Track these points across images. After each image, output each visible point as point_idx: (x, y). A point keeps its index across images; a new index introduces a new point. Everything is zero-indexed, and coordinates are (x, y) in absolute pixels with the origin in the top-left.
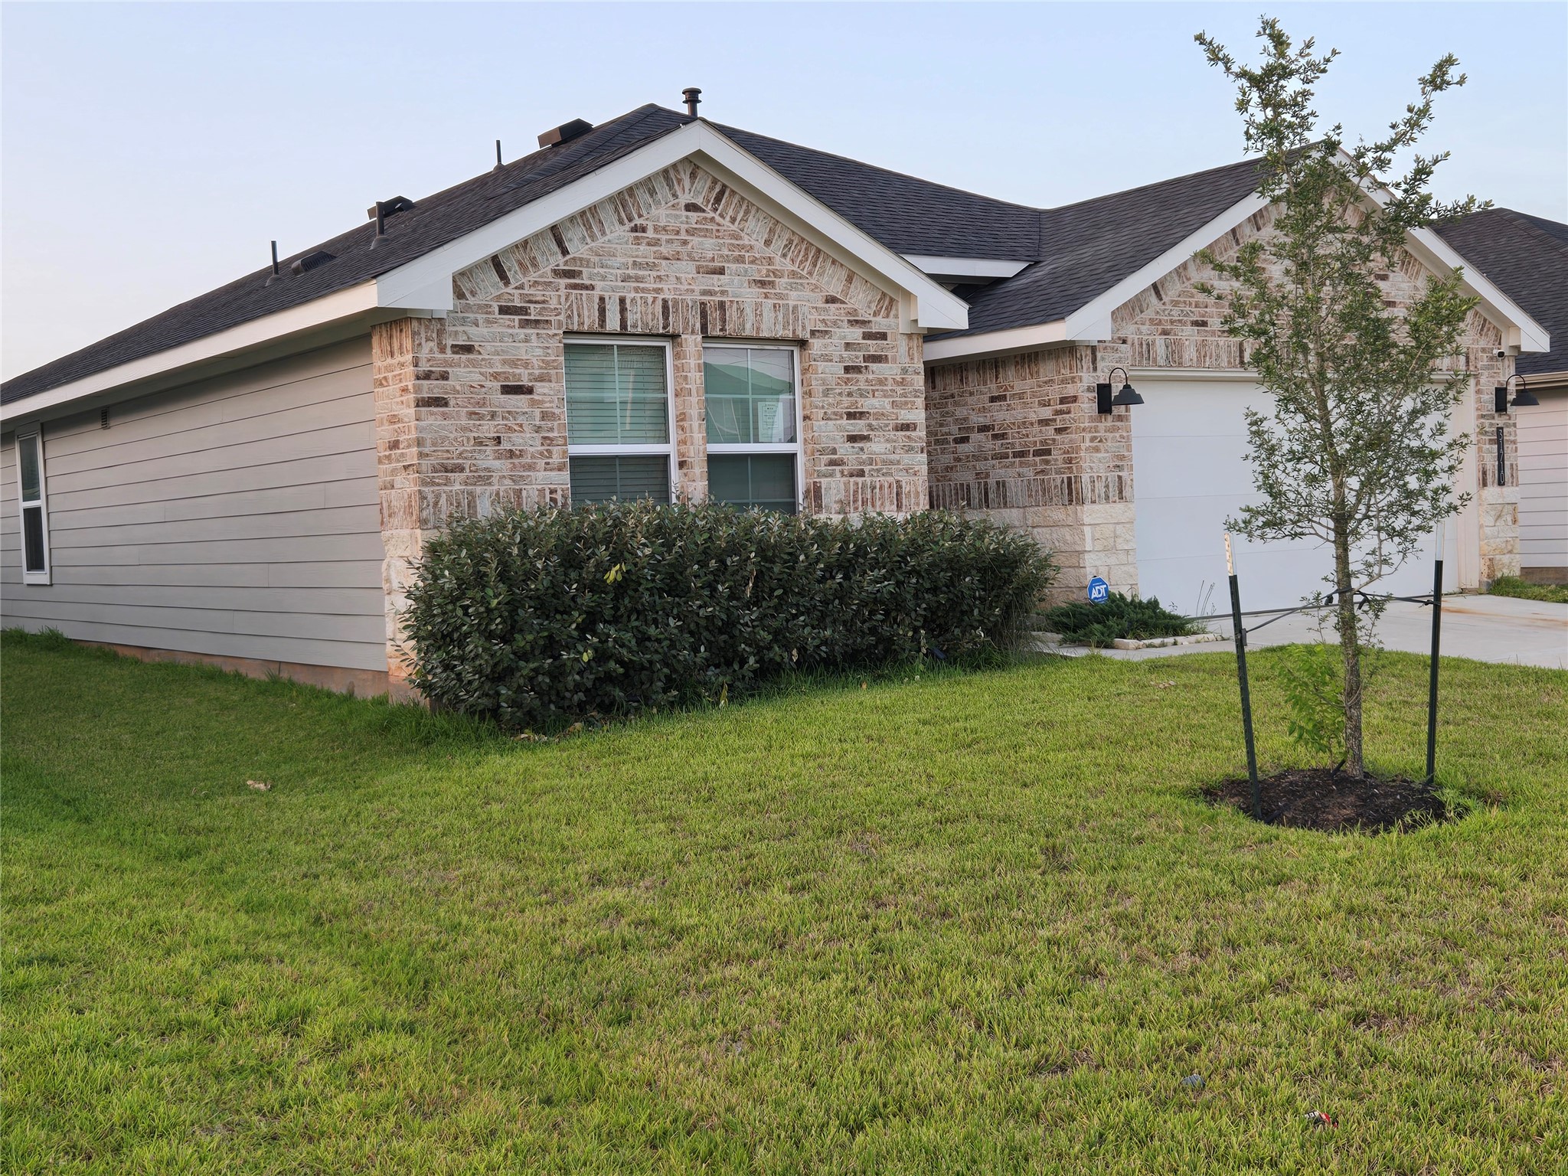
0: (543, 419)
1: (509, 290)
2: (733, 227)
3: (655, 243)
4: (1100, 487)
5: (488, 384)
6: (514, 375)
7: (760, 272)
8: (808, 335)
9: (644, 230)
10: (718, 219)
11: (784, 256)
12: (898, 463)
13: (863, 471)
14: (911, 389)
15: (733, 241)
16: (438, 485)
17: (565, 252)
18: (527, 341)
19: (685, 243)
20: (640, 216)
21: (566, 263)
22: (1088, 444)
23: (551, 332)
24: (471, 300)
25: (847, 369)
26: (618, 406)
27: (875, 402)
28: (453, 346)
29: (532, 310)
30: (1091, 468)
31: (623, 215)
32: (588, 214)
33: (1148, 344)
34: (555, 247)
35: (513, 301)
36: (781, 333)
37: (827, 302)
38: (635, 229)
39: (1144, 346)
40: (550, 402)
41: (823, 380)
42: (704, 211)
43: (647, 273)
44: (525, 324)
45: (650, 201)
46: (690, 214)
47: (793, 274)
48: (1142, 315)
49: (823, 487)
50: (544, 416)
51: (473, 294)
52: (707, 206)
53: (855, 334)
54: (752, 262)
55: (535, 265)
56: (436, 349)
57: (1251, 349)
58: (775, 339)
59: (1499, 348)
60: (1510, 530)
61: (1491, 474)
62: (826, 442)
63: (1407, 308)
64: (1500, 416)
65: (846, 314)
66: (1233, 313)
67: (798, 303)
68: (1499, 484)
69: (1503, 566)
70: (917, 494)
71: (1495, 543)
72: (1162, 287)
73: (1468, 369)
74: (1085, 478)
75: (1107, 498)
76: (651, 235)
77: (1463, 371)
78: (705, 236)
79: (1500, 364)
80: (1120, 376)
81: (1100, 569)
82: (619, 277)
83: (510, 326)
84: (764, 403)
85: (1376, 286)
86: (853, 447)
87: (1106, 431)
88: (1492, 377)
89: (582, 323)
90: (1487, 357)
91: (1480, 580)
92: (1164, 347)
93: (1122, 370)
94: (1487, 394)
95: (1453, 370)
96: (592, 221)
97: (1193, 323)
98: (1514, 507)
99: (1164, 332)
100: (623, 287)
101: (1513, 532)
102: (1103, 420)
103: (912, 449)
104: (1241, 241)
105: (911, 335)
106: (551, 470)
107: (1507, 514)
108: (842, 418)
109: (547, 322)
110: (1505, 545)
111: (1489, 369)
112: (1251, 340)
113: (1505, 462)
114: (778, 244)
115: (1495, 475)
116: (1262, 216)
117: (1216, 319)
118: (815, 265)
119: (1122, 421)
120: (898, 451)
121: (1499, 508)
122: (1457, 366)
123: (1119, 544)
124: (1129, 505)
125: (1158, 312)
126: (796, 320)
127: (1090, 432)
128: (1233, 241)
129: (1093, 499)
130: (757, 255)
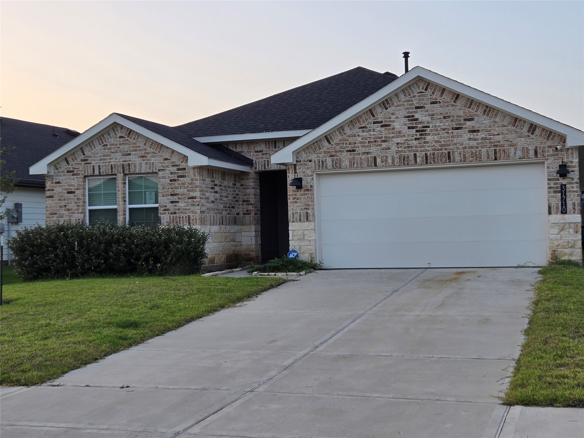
1: (69, 166)
2: (134, 141)
3: (110, 149)
4: (297, 216)
5: (64, 191)
6: (70, 188)
7: (142, 153)
8: (157, 171)
9: (107, 145)
10: (129, 139)
11: (150, 148)
12: (189, 209)
13: (176, 212)
14: (195, 185)
15: (134, 145)
16: (50, 218)
17: (84, 154)
18: (74, 179)
19: (119, 148)
20: (106, 142)
21: (84, 158)
22: (291, 200)
23: (80, 177)
24: (60, 170)
25: (171, 180)
26: (102, 195)
27: (181, 190)
28: (55, 182)
29: (75, 171)
30: (293, 209)
32: (91, 143)
33: (323, 161)
34: (81, 153)
35: (70, 169)
36: (148, 171)
37: (164, 160)
38: (104, 146)
39: (321, 162)
40: (80, 195)
41: (162, 184)
42: (125, 138)
43: (107, 157)
44: (73, 175)
45: (109, 137)
46: (120, 139)
47: (153, 153)
48: (320, 151)
49: (162, 217)
50: (78, 199)
51: (60, 168)
52: (126, 136)
53: (174, 169)
54: (140, 151)
55: (76, 159)
56: (51, 183)
57: (382, 159)
58: (147, 173)
59: (563, 145)
60: (572, 237)
61: (555, 208)
62: (163, 204)
63: (488, 132)
64: (564, 179)
65: (171, 163)
66: (370, 145)
67: (154, 161)
68: (562, 213)
69: (565, 254)
70: (196, 220)
71: (558, 242)
72: (331, 139)
73: (537, 157)
74: (290, 213)
75: (300, 220)
76: (109, 146)
77: (533, 158)
78: (125, 145)
79: (564, 153)
80: (308, 174)
81: (296, 247)
82: (99, 160)
83: (69, 176)
84: (148, 192)
85: (465, 124)
86: (172, 205)
87: (300, 195)
88: (556, 160)
89: (88, 173)
90: (553, 150)
91: (549, 261)
92: (331, 162)
93: (309, 172)
94: (553, 168)
95: (525, 158)
96: (92, 145)
97: (347, 151)
98: (576, 224)
99: (331, 156)
100: (100, 162)
101: (575, 237)
102: (299, 191)
103: (194, 205)
104: (376, 115)
105: (194, 168)
106: (79, 214)
107: (570, 228)
108: (169, 196)
109: (79, 174)
110: (566, 244)
111: (554, 156)
112: (381, 155)
113: (567, 202)
114: (148, 144)
115: (558, 208)
116: (388, 103)
117: (360, 148)
118: (161, 149)
119: (309, 191)
120: (189, 206)
121: (562, 225)
122: (527, 156)
123: (307, 238)
124: (311, 223)
125: (328, 149)
126: (153, 166)
127: (292, 196)
128: (371, 115)
129: (293, 220)
130: (141, 148)
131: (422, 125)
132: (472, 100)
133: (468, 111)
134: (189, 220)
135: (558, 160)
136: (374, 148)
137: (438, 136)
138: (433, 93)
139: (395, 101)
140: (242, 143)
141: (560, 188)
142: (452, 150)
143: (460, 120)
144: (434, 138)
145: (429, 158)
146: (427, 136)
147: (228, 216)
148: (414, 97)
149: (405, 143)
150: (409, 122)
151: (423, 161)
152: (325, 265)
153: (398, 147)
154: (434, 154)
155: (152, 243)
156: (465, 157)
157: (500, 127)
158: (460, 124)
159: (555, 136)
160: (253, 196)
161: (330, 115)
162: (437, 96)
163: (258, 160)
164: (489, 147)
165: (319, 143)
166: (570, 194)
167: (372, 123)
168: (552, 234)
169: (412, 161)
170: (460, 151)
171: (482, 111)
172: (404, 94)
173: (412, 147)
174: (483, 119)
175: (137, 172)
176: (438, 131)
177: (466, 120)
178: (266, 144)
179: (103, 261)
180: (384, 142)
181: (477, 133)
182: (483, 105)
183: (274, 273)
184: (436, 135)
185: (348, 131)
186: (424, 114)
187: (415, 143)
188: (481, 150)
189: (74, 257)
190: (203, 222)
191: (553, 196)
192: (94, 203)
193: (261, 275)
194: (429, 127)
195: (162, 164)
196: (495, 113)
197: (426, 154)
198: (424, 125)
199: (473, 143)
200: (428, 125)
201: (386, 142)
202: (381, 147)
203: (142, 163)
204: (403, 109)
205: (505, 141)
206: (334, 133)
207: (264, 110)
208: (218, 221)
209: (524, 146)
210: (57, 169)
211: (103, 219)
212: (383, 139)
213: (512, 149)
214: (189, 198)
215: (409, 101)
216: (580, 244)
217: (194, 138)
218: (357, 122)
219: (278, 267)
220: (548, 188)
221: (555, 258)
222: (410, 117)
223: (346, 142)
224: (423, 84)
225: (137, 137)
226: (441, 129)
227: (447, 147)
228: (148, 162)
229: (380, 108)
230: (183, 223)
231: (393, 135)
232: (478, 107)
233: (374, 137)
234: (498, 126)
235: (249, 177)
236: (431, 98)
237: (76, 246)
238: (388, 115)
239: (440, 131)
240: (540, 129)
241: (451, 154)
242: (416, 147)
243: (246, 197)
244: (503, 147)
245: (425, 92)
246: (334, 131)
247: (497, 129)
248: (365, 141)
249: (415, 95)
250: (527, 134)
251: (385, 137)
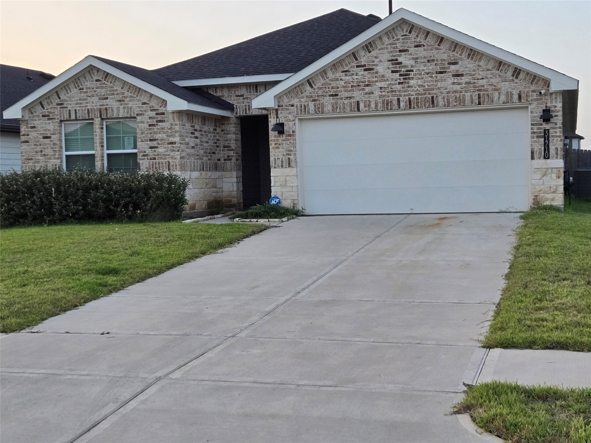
0: (53, 145)
1: (44, 111)
2: (111, 85)
3: (87, 92)
4: (279, 162)
5: (39, 136)
6: (46, 133)
7: (118, 97)
8: (136, 116)
9: (83, 89)
10: (106, 83)
11: (128, 91)
12: (169, 155)
13: (155, 158)
14: (174, 130)
15: (111, 89)
16: (26, 163)
17: (60, 98)
18: (49, 124)
19: (95, 91)
20: (82, 85)
21: (60, 102)
22: (273, 146)
23: (56, 121)
24: (35, 114)
25: (150, 125)
26: (79, 140)
27: (160, 135)
28: (30, 127)
29: (51, 116)
30: (274, 155)
31: (76, 85)
32: (66, 87)
33: (305, 106)
34: (57, 97)
35: (45, 113)
36: (126, 115)
37: (143, 104)
38: (80, 89)
39: (303, 107)
40: (56, 140)
41: (141, 129)
42: (101, 81)
43: (83, 101)
44: (49, 119)
45: (85, 80)
46: (97, 82)
47: (131, 97)
48: (302, 95)
49: (141, 163)
50: (54, 144)
51: (35, 112)
52: (102, 79)
53: (153, 114)
54: (117, 95)
55: (52, 103)
56: (26, 128)
57: (365, 103)
58: (125, 117)
59: (547, 89)
60: (554, 182)
61: (538, 153)
62: (142, 149)
63: (472, 76)
64: (548, 123)
65: (150, 108)
66: (353, 89)
67: (132, 106)
68: (545, 158)
69: (547, 199)
70: (176, 166)
71: (540, 188)
72: (313, 83)
73: (521, 102)
74: (272, 159)
75: (282, 166)
76: (85, 90)
77: (517, 103)
78: (102, 89)
79: (548, 97)
80: (290, 119)
81: (278, 193)
82: (75, 104)
83: (45, 120)
84: (127, 137)
85: (449, 68)
86: (152, 150)
87: (282, 141)
88: (540, 104)
89: (64, 118)
90: (536, 94)
91: (531, 206)
92: (313, 107)
93: (291, 117)
94: (536, 113)
95: (508, 103)
96: (67, 88)
97: (330, 96)
98: (558, 169)
99: (314, 100)
100: (76, 106)
101: (557, 182)
102: (281, 137)
103: (174, 150)
104: (359, 59)
105: (173, 113)
106: (56, 159)
107: (552, 173)
108: (148, 141)
109: (54, 118)
110: (548, 189)
111: (538, 100)
112: (364, 100)
113: (550, 147)
114: (126, 88)
115: (541, 154)
116: (371, 46)
117: (343, 93)
118: (138, 93)
119: (291, 137)
120: (169, 151)
121: (544, 170)
122: (511, 101)
123: (288, 184)
124: (294, 169)
125: (310, 93)
126: (131, 111)
127: (274, 141)
128: (354, 59)
129: (275, 166)
130: (119, 92)
131: (405, 69)
132: (457, 44)
133: (453, 54)
134: (169, 166)
135: (542, 104)
136: (357, 93)
137: (421, 80)
138: (417, 36)
139: (378, 43)
140: (223, 87)
141: (543, 133)
142: (436, 94)
143: (444, 64)
144: (417, 82)
145: (412, 103)
146: (411, 80)
147: (208, 162)
148: (398, 40)
149: (388, 87)
150: (392, 66)
151: (406, 106)
152: (307, 212)
153: (381, 92)
154: (417, 99)
155: (131, 189)
156: (448, 102)
157: (484, 71)
158: (444, 68)
159: (539, 80)
160: (234, 142)
161: (313, 58)
162: (421, 39)
163: (239, 105)
164: (473, 92)
165: (301, 87)
166: (554, 139)
167: (355, 67)
168: (534, 179)
169: (396, 106)
170: (443, 96)
171: (467, 54)
172: (388, 37)
173: (395, 91)
174: (467, 63)
175: (115, 116)
176: (422, 75)
177: (450, 64)
178: (247, 88)
179: (81, 208)
180: (367, 86)
181: (461, 77)
182: (467, 48)
183: (256, 220)
184: (420, 79)
185: (330, 75)
186: (407, 58)
187: (399, 87)
188: (464, 95)
189: (51, 203)
190: (183, 168)
191: (536, 142)
192: (71, 149)
193: (243, 221)
194: (412, 71)
195: (140, 109)
196: (479, 57)
197: (409, 98)
198: (408, 69)
199: (457, 87)
200: (412, 69)
201: (369, 86)
202: (364, 92)
203: (119, 107)
204: (387, 53)
205: (489, 85)
206: (316, 76)
207: (245, 53)
208: (199, 167)
209: (508, 90)
210: (32, 113)
211: (80, 165)
212: (367, 83)
213: (496, 94)
214: (168, 144)
215: (392, 44)
216: (561, 189)
217: (173, 82)
218: (340, 65)
219: (260, 213)
220: (532, 133)
221: (537, 203)
222: (394, 61)
223: (329, 86)
224: (407, 27)
225: (114, 80)
226: (425, 73)
227: (430, 92)
228: (126, 106)
229: (363, 51)
230: (163, 169)
231: (376, 79)
232: (463, 50)
233: (357, 80)
234: (482, 70)
235: (230, 122)
236: (415, 41)
237: (53, 192)
238: (372, 59)
239: (424, 75)
240: (524, 73)
241: (435, 98)
242: (400, 91)
243: (227, 142)
244: (487, 91)
245: (409, 35)
246: (316, 75)
247: (481, 73)
248: (348, 85)
249: (399, 38)
250: (511, 78)
251: (368, 81)
